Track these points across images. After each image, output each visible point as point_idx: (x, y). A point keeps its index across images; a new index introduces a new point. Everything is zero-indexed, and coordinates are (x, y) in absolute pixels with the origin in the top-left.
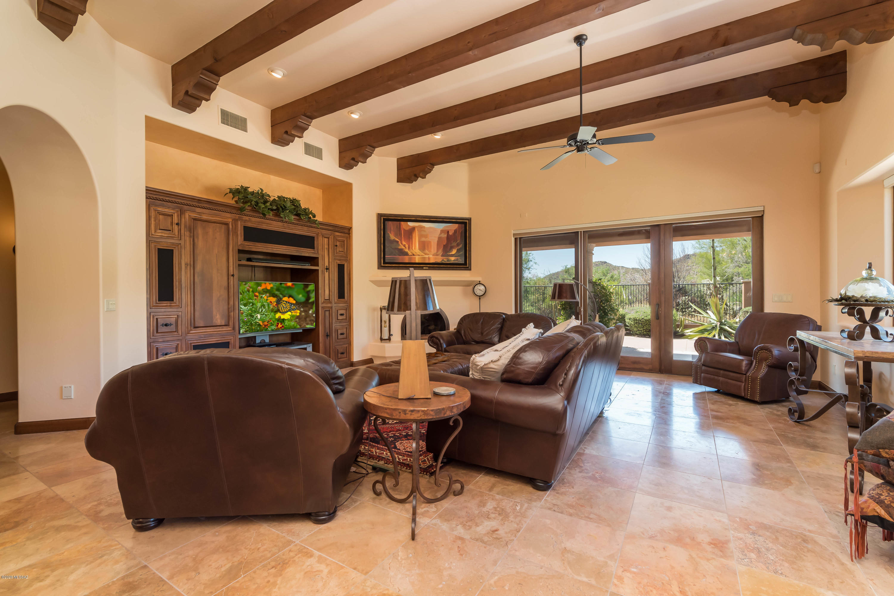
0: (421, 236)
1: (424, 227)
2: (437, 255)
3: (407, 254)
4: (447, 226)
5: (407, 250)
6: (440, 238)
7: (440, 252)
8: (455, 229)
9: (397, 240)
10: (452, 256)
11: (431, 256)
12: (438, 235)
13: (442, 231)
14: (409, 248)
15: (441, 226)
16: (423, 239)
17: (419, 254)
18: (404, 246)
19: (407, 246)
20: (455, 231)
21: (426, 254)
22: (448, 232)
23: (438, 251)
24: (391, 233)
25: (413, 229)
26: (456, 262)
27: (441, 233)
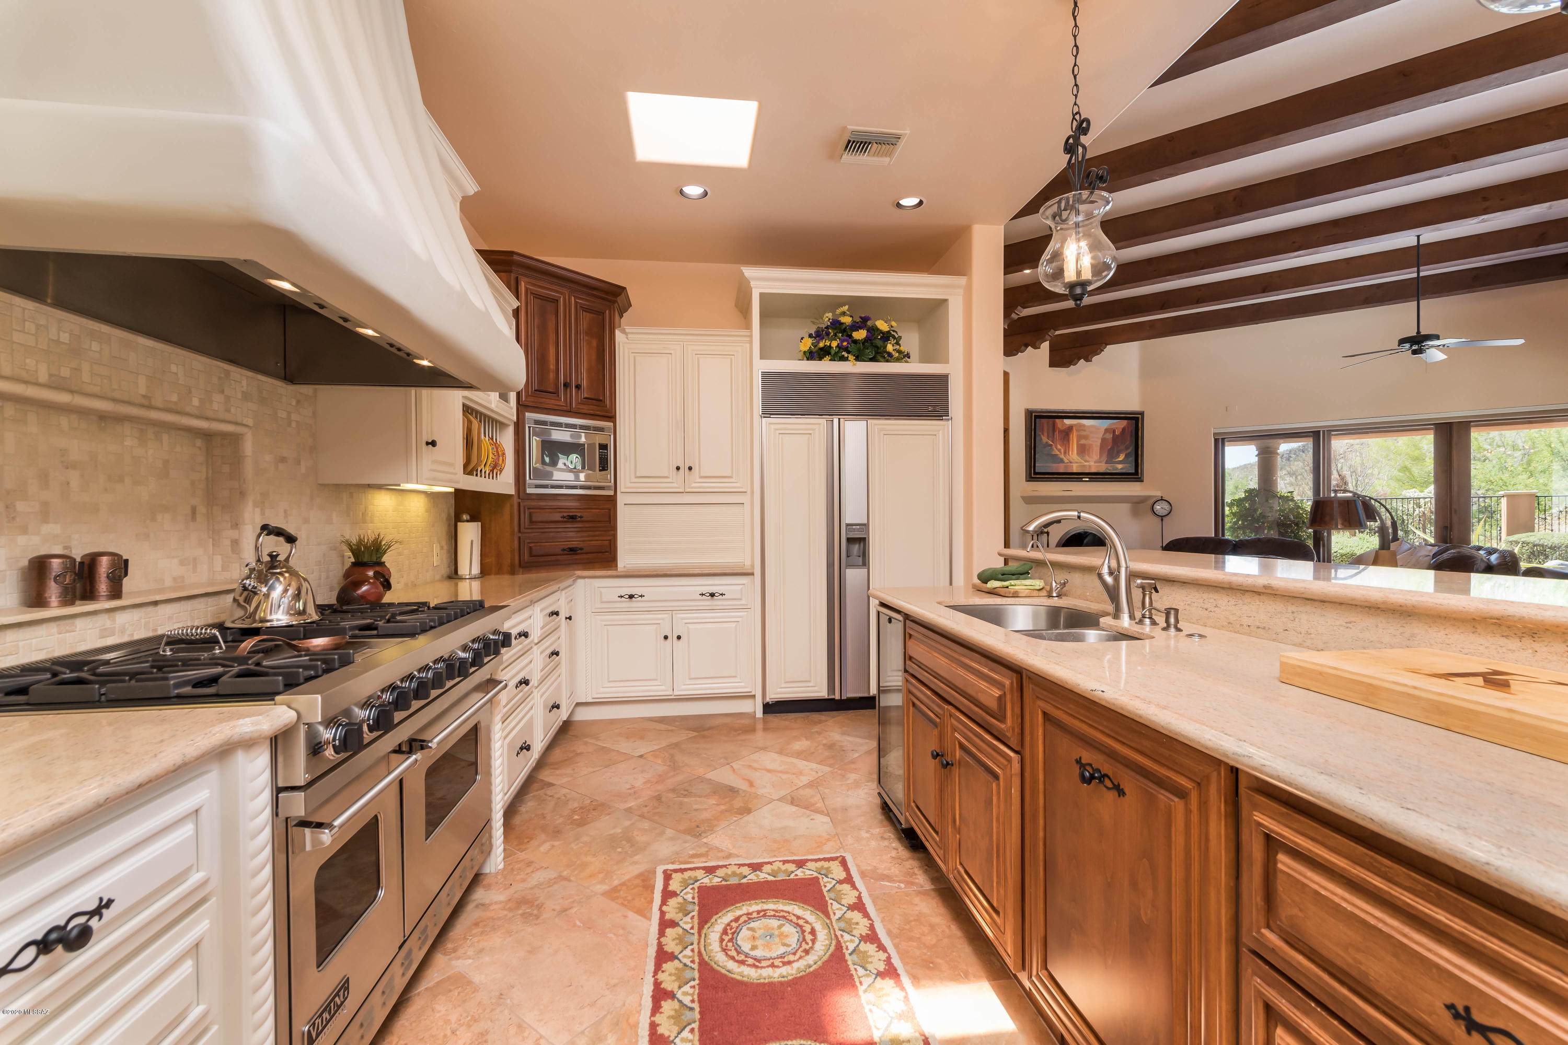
0: (1080, 437)
1: (1084, 426)
2: (1101, 462)
3: (1062, 461)
4: (1113, 424)
5: (1062, 456)
6: (1103, 440)
7: (1104, 458)
8: (1123, 426)
9: (1051, 443)
10: (1120, 462)
11: (1092, 463)
12: (1101, 436)
13: (1107, 430)
14: (1065, 453)
15: (1106, 423)
16: (1083, 442)
17: (1077, 461)
18: (1059, 450)
19: (1062, 451)
20: (1124, 429)
21: (1086, 461)
22: (1114, 431)
23: (1101, 456)
24: (1043, 434)
25: (1070, 428)
26: (1124, 471)
27: (1105, 433)
